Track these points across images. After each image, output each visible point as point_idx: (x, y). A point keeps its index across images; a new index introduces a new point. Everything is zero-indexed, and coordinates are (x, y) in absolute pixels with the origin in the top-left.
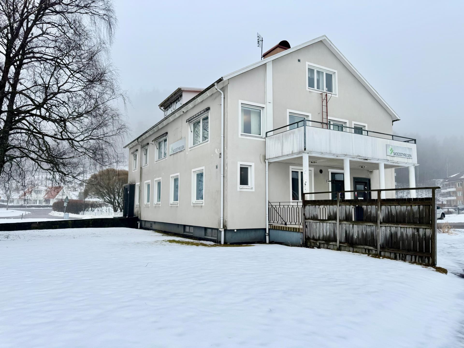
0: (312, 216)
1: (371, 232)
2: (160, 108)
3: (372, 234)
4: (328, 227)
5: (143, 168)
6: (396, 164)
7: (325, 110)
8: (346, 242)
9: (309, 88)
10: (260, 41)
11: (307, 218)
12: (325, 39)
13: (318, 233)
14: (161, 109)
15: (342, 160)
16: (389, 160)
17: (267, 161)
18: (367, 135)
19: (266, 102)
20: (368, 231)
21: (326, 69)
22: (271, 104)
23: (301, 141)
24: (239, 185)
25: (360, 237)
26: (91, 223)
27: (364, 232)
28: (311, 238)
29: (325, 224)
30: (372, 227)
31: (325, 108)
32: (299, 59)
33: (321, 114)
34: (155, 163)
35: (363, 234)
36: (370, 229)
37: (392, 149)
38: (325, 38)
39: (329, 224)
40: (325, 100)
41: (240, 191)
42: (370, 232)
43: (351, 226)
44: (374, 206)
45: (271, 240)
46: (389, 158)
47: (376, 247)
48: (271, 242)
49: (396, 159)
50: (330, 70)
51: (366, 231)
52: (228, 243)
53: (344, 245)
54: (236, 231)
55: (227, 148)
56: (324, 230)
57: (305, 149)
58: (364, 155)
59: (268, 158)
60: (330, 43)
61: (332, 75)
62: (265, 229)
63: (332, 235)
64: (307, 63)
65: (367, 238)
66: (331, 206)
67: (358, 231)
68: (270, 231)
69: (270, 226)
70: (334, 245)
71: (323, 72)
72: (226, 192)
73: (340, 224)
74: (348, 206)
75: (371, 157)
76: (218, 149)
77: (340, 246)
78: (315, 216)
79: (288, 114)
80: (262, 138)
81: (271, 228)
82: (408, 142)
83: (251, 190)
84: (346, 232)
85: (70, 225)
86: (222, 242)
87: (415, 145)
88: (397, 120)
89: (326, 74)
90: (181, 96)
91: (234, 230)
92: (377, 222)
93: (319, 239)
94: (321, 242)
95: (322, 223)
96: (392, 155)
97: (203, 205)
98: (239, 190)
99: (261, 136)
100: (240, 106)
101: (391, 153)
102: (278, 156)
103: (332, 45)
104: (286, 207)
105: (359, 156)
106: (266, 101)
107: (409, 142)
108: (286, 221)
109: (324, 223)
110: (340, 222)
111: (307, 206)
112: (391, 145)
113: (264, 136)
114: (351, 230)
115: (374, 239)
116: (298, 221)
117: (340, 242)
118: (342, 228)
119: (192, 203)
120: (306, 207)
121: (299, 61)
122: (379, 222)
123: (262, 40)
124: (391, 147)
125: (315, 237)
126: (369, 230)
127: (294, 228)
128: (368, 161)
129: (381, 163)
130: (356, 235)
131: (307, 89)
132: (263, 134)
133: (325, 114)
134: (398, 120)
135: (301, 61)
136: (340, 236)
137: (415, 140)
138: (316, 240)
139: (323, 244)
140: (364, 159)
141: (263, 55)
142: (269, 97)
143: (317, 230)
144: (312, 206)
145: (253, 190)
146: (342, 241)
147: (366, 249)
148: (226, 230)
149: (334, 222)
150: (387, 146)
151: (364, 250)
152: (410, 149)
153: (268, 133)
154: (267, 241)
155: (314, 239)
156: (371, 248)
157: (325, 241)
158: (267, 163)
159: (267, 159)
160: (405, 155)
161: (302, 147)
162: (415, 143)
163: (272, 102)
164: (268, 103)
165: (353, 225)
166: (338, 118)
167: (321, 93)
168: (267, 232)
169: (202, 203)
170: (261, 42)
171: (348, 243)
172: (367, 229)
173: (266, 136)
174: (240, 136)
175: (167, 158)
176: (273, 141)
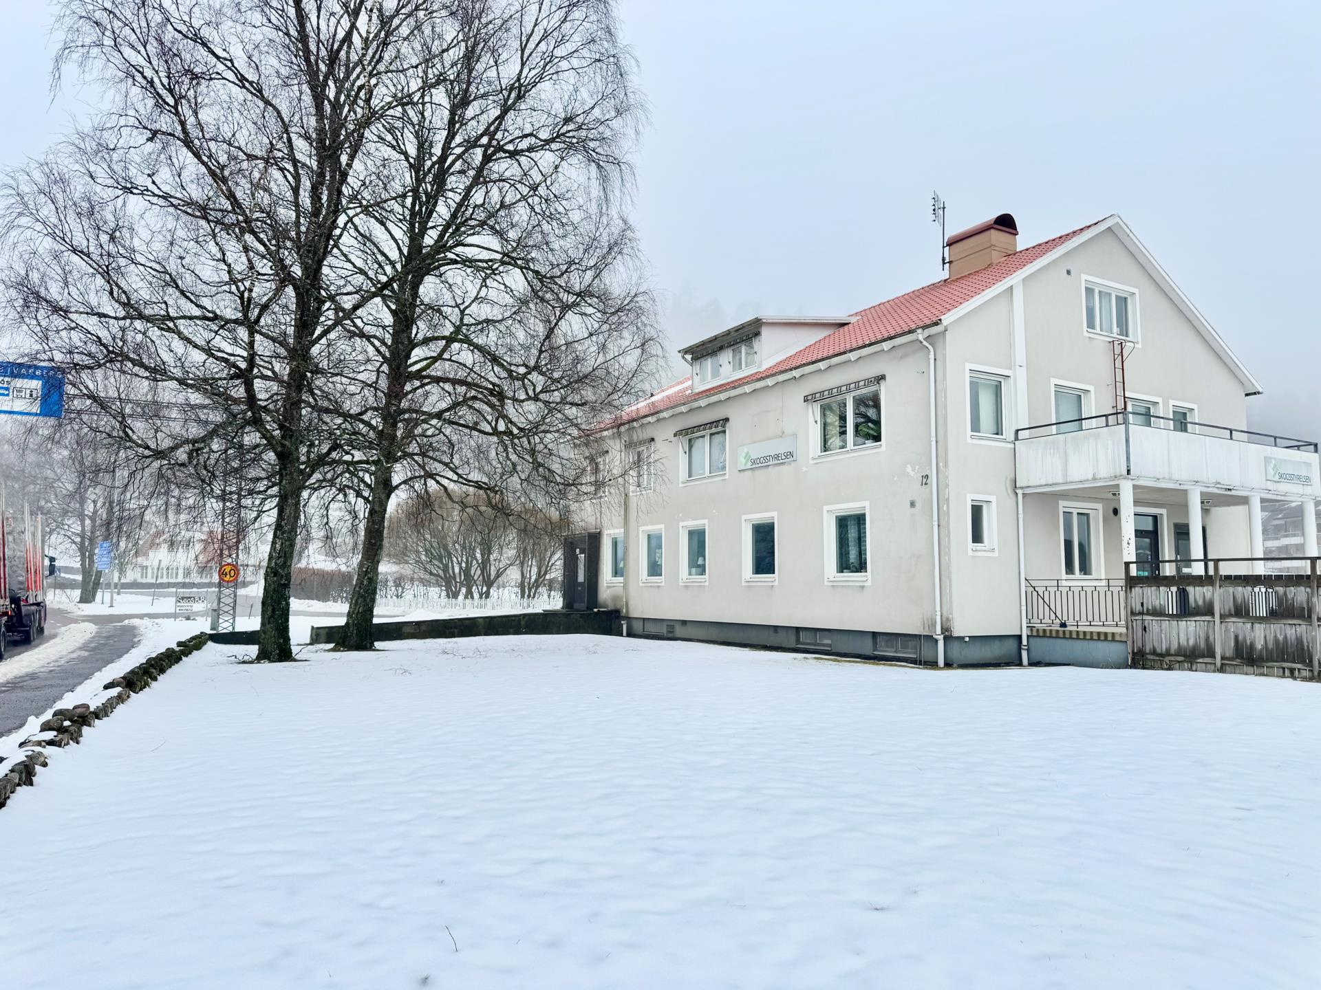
0: (1150, 608)
1: (1297, 638)
2: (683, 357)
3: (1299, 641)
4: (1192, 629)
5: (631, 494)
6: (1282, 498)
7: (1119, 378)
8: (1237, 658)
9: (1089, 330)
10: (939, 209)
11: (1137, 612)
12: (1118, 223)
13: (1166, 641)
14: (686, 360)
15: (1185, 492)
16: (1272, 489)
17: (1020, 492)
18: (1231, 439)
19: (1015, 365)
20: (1288, 636)
21: (1118, 287)
22: (1024, 369)
23: (1119, 455)
24: (971, 545)
25: (1270, 646)
26: (523, 623)
27: (1281, 638)
28: (1147, 651)
29: (1184, 622)
30: (1297, 626)
31: (1119, 372)
32: (1069, 268)
33: (1112, 388)
34: (681, 485)
35: (1276, 640)
36: (1293, 631)
37: (1275, 466)
38: (1118, 220)
39: (1193, 623)
40: (1119, 355)
41: (973, 557)
42: (1294, 637)
43: (1249, 626)
44: (1303, 588)
45: (1035, 659)
46: (1270, 485)
47: (1311, 664)
48: (1034, 664)
49: (1284, 487)
50: (1124, 288)
51: (1283, 633)
52: (955, 665)
53: (1234, 663)
54: (967, 639)
55: (946, 466)
56: (1182, 635)
57: (1129, 472)
58: (1226, 481)
59: (1025, 484)
60: (1128, 232)
61: (1126, 299)
62: (1020, 637)
63: (1203, 645)
64: (1084, 277)
65: (1287, 648)
66: (1197, 588)
67: (1265, 637)
68: (1031, 639)
69: (1032, 630)
70: (1206, 663)
71: (1110, 294)
72: (945, 559)
73: (1221, 622)
74: (1240, 589)
75: (1239, 484)
76: (917, 467)
77: (1222, 664)
78: (1158, 607)
79: (1053, 389)
80: (1004, 441)
81: (1035, 634)
82: (1298, 449)
83: (990, 554)
84: (1236, 637)
85: (480, 627)
86: (941, 662)
87: (1316, 455)
88: (1255, 393)
89: (1116, 296)
90: (757, 334)
91: (963, 638)
92: (1310, 617)
93: (1168, 653)
94: (1172, 658)
95: (1176, 622)
96: (1277, 478)
97: (869, 583)
98: (970, 553)
99: (1004, 437)
100: (968, 374)
101: (1274, 476)
102: (1054, 482)
103: (1131, 235)
104: (1076, 591)
105: (1219, 483)
106: (1015, 363)
107: (1301, 448)
108: (1065, 618)
109: (1180, 623)
110: (1221, 618)
111: (1137, 589)
112: (1275, 459)
113: (1012, 438)
114: (1247, 634)
115: (1303, 649)
116: (1110, 617)
117: (1223, 658)
118: (1227, 630)
119: (826, 580)
120: (1133, 590)
121: (1068, 272)
122: (1316, 618)
123: (944, 208)
124: (1273, 461)
125: (1159, 650)
126: (1292, 634)
127: (1099, 634)
128: (1233, 493)
129: (1254, 496)
130: (1260, 642)
131: (1086, 334)
132: (1008, 433)
133: (1120, 385)
134: (1259, 393)
135: (1072, 272)
136: (1223, 645)
137: (1316, 445)
138: (1161, 655)
139: (1179, 662)
140: (1226, 489)
141: (946, 241)
142: (1020, 355)
143: (1163, 635)
144: (1149, 589)
145: (996, 554)
146: (1227, 655)
147: (1284, 669)
148: (948, 638)
149: (1207, 618)
150: (1267, 460)
151: (1281, 670)
152: (1308, 465)
153: (1020, 432)
154: (1025, 660)
155: (1154, 652)
156: (1299, 666)
157: (1184, 656)
158: (1020, 496)
159: (1022, 488)
160: (1299, 477)
161: (1120, 467)
162: (1316, 451)
163: (1025, 365)
164: (1018, 367)
165: (1252, 623)
166: (1140, 393)
167: (1111, 340)
168: (1025, 642)
169: (865, 579)
170: (941, 212)
171: (1242, 658)
172: (1287, 632)
173: (1017, 438)
174: (969, 440)
175: (727, 477)
176: (1037, 450)
